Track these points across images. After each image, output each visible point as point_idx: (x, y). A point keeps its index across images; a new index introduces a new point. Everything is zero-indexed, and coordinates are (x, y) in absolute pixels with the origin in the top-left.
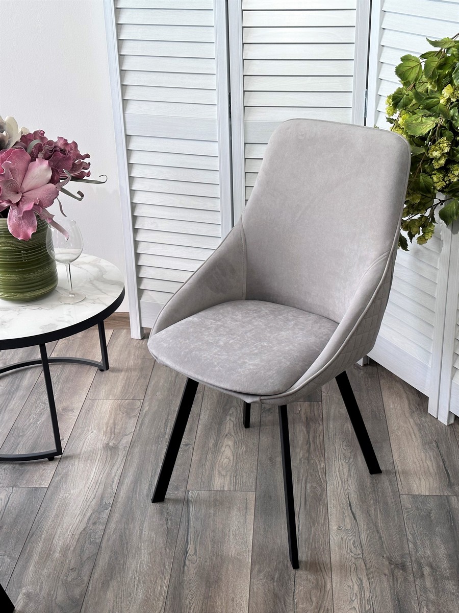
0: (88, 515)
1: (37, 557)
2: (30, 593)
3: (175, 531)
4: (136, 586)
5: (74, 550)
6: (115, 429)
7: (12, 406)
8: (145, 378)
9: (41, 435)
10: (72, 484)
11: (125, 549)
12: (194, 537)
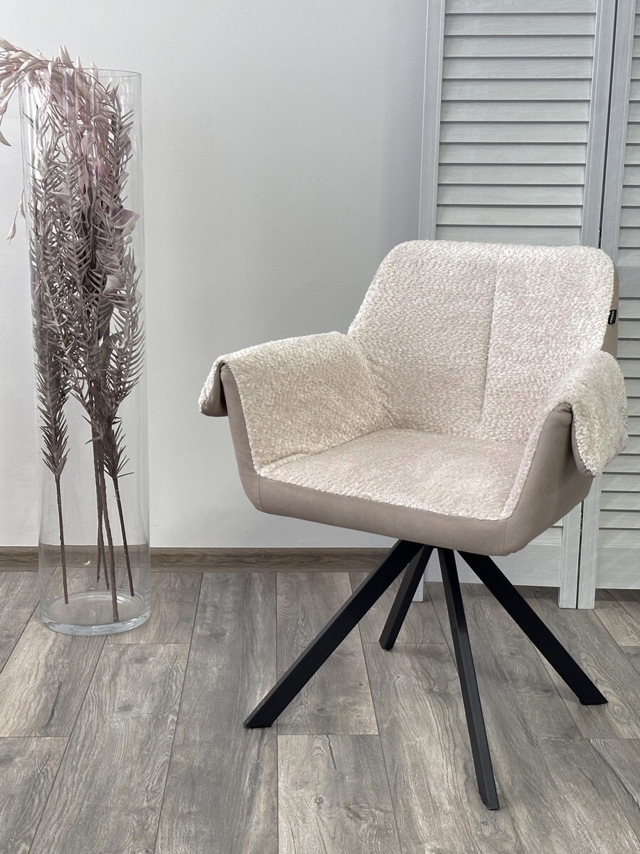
0: (461, 765)
1: (421, 811)
2: (439, 850)
3: (602, 782)
4: (591, 841)
5: (469, 802)
6: (429, 675)
7: (259, 650)
8: (432, 622)
9: (326, 680)
10: (412, 732)
11: (543, 800)
12: (635, 788)
